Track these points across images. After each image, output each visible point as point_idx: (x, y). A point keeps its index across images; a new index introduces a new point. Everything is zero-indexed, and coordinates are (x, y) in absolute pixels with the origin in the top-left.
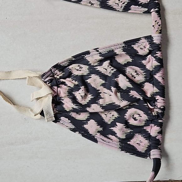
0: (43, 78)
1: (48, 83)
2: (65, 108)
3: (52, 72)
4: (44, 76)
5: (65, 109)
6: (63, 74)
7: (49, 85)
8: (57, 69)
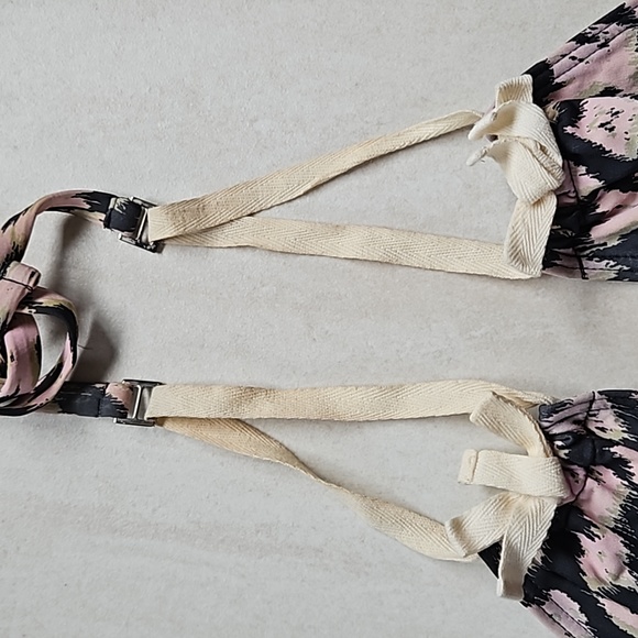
0: (550, 419)
1: (560, 443)
2: (584, 574)
3: (591, 407)
4: (557, 412)
5: (584, 578)
6: (626, 436)
7: (562, 453)
8: (613, 407)
